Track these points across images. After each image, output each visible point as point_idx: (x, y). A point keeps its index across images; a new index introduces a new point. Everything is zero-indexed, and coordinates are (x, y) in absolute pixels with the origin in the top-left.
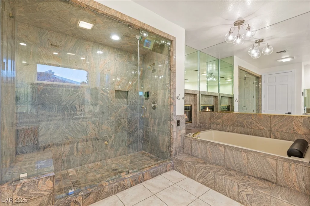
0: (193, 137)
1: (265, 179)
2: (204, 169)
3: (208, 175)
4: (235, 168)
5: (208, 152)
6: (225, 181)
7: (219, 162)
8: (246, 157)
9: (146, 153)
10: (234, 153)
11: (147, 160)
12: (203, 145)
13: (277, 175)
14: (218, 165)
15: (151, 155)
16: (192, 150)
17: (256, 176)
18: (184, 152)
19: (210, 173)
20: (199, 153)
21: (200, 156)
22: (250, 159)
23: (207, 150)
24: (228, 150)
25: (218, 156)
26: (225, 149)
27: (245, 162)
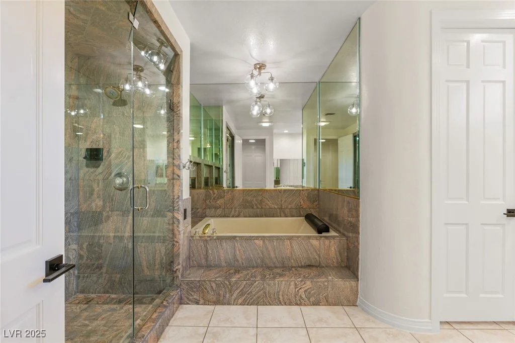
0: (205, 234)
1: (309, 266)
2: (247, 280)
3: (253, 286)
4: (277, 265)
5: (238, 252)
6: (278, 286)
7: (254, 262)
8: (289, 245)
9: (93, 296)
10: (275, 244)
11: (114, 310)
12: (230, 243)
13: (319, 257)
14: (253, 267)
15: (113, 296)
16: (207, 256)
17: (300, 265)
18: (191, 265)
19: (257, 283)
20: (222, 258)
21: (223, 264)
22: (294, 247)
23: (235, 251)
24: (267, 242)
25: (253, 254)
26: (264, 242)
27: (288, 251)
